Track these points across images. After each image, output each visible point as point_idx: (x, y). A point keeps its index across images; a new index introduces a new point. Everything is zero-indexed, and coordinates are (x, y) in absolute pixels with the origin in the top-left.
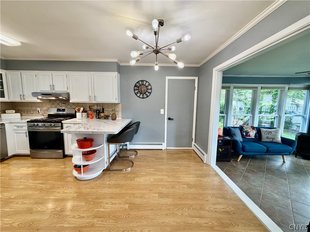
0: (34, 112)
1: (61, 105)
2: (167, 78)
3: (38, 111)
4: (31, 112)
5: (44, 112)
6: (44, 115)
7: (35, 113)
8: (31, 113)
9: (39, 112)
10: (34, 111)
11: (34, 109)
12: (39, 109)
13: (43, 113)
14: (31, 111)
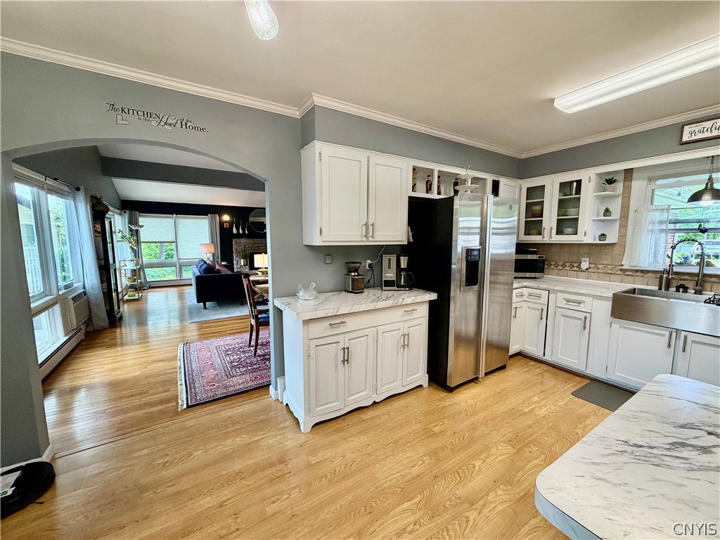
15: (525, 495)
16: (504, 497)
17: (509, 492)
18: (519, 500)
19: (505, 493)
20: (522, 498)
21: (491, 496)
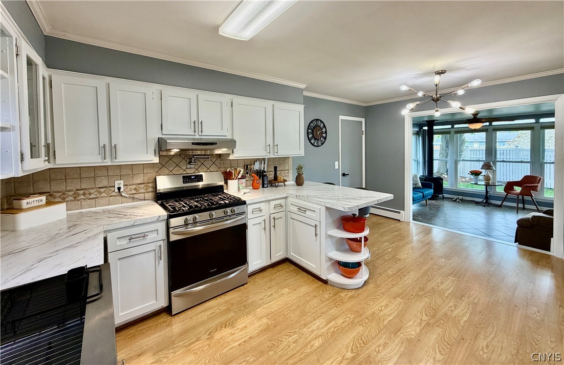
0: (100, 193)
1: (184, 168)
2: (341, 117)
3: (119, 189)
4: (90, 194)
5: (135, 189)
6: (135, 196)
7: (104, 195)
8: (92, 196)
9: (122, 190)
10: (103, 190)
11: (105, 183)
12: (120, 183)
13: (134, 192)
14: (92, 191)
15: (396, 333)
16: (410, 330)
17: (408, 334)
18: (400, 329)
19: (410, 333)
20: (399, 331)
21: (418, 330)
